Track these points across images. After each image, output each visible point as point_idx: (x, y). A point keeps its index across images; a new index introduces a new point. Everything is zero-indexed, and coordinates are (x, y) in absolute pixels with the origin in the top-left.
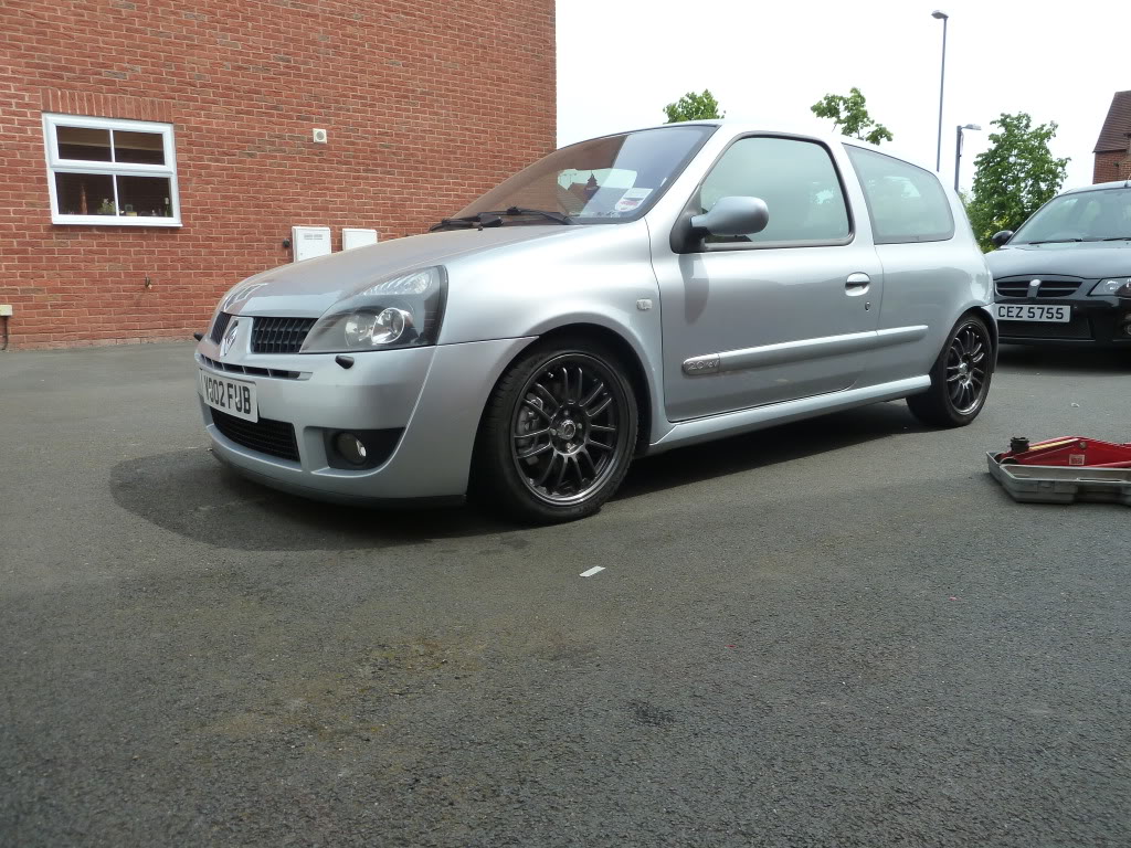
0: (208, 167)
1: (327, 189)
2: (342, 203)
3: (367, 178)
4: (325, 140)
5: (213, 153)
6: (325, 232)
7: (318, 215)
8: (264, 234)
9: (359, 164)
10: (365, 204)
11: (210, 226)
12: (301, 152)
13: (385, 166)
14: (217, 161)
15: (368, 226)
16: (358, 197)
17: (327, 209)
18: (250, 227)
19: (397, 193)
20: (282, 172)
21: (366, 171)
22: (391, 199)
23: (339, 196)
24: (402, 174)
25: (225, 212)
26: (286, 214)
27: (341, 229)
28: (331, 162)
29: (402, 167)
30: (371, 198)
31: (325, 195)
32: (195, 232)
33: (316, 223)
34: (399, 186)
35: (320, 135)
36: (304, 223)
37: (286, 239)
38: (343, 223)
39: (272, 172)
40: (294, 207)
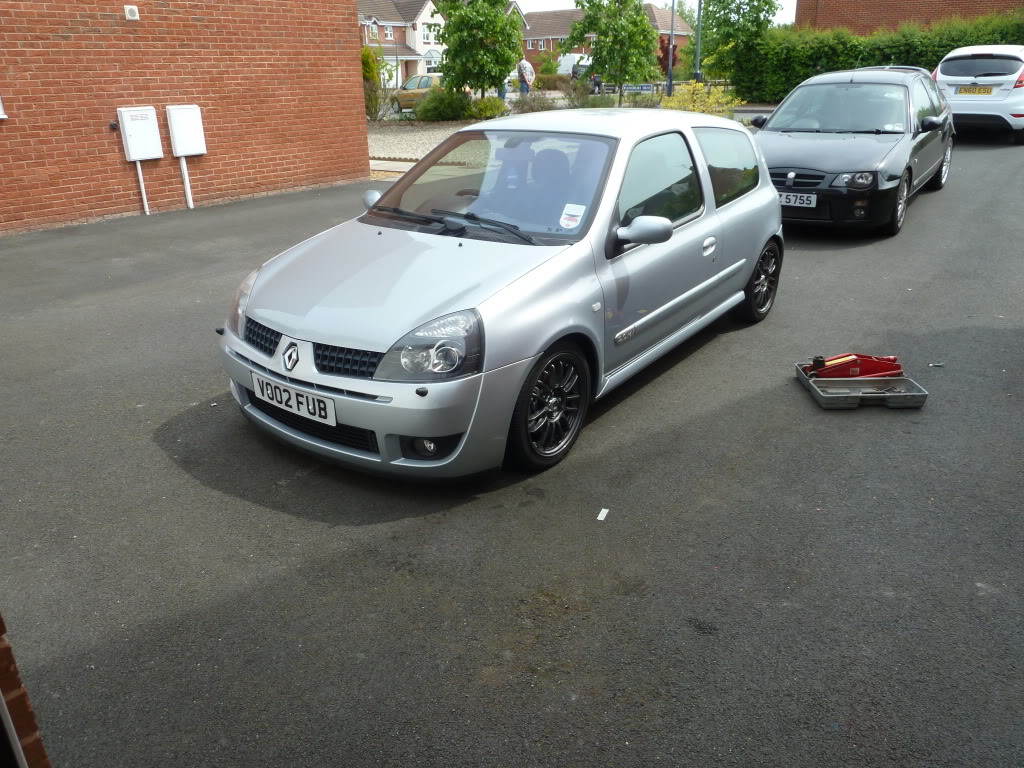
0: (22, 53)
1: (146, 67)
2: (162, 81)
3: (183, 54)
4: (137, 17)
5: (26, 38)
6: (150, 111)
7: (140, 95)
8: (91, 118)
9: (174, 39)
10: (185, 80)
11: (34, 114)
12: (114, 32)
13: (199, 40)
14: (32, 46)
15: (190, 102)
16: (177, 73)
17: (148, 88)
18: (75, 112)
19: (214, 66)
20: (100, 53)
21: (181, 46)
22: (209, 73)
23: (158, 74)
24: (217, 47)
25: (48, 98)
26: (109, 96)
27: (164, 107)
28: (146, 39)
29: (215, 40)
30: (189, 74)
31: (145, 74)
32: (20, 121)
33: (140, 103)
34: (215, 59)
35: (131, 12)
36: (128, 103)
37: (112, 121)
38: (166, 100)
39: (89, 53)
40: (117, 89)
